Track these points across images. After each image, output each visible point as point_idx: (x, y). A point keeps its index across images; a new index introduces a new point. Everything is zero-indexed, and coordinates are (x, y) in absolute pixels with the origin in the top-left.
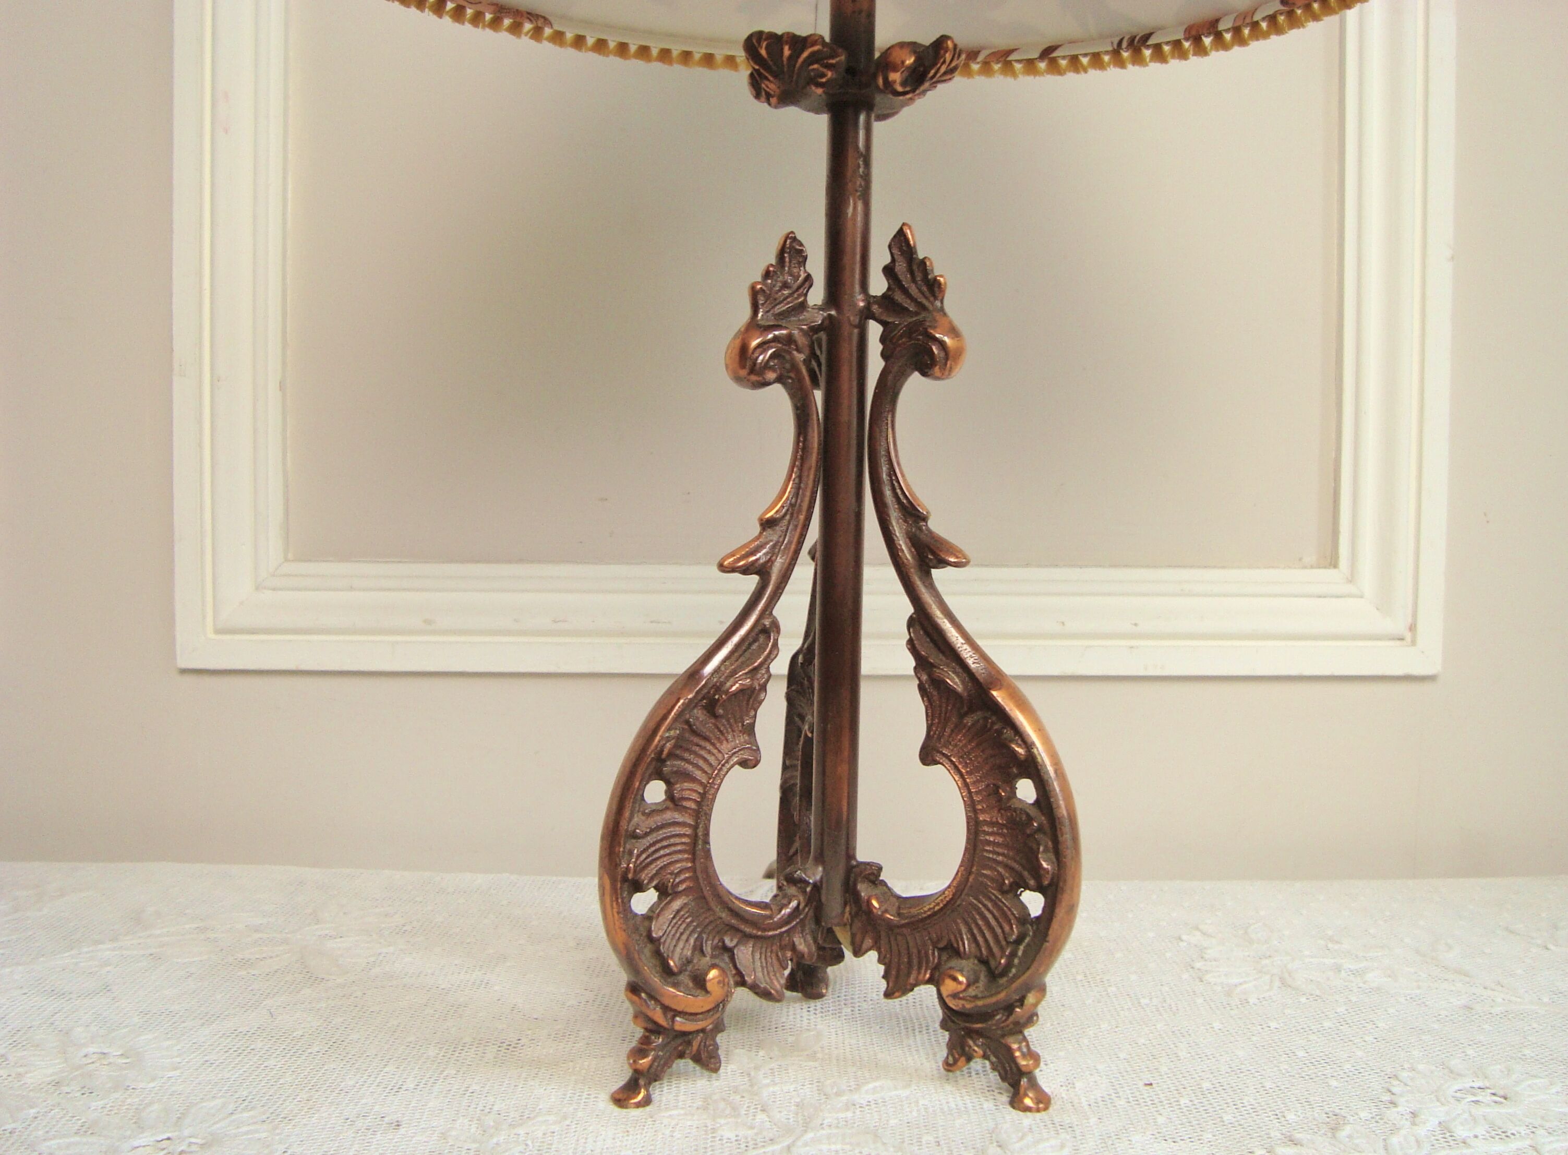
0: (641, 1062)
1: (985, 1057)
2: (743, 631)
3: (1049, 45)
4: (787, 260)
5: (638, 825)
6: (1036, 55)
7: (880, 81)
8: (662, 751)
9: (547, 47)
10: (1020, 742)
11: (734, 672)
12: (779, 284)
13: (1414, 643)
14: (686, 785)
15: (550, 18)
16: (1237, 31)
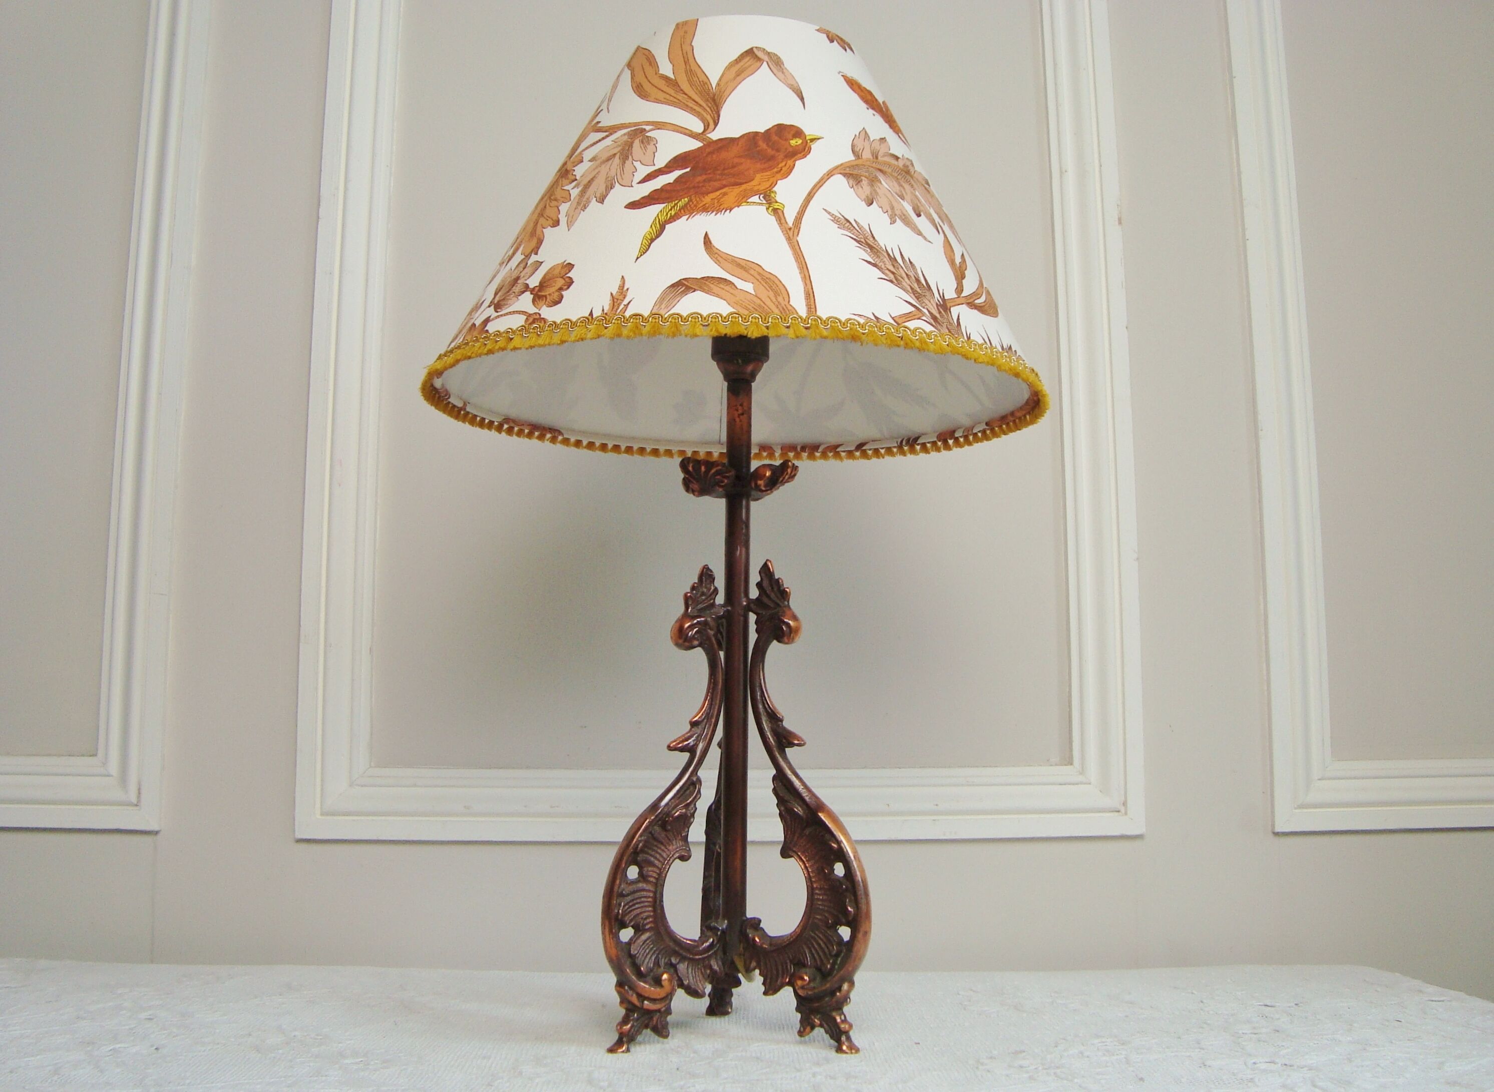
0: (625, 1027)
1: (821, 1026)
2: (681, 783)
3: (859, 443)
4: (704, 580)
5: (624, 890)
6: (853, 448)
7: (753, 485)
8: (637, 847)
9: (559, 447)
10: (834, 841)
11: (677, 805)
12: (699, 593)
13: (1126, 814)
14: (650, 869)
15: (562, 431)
16: (966, 437)
